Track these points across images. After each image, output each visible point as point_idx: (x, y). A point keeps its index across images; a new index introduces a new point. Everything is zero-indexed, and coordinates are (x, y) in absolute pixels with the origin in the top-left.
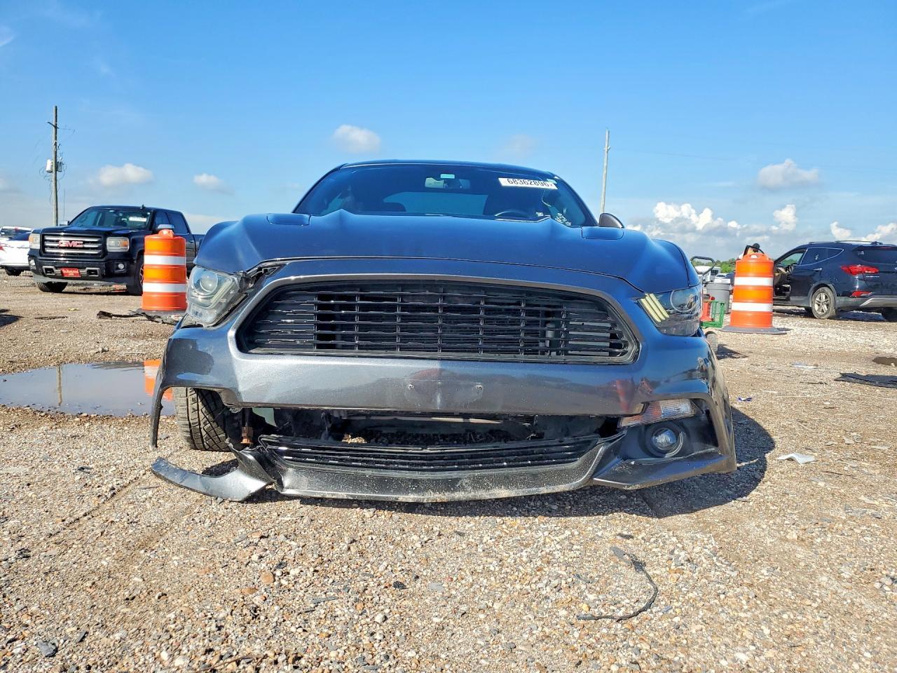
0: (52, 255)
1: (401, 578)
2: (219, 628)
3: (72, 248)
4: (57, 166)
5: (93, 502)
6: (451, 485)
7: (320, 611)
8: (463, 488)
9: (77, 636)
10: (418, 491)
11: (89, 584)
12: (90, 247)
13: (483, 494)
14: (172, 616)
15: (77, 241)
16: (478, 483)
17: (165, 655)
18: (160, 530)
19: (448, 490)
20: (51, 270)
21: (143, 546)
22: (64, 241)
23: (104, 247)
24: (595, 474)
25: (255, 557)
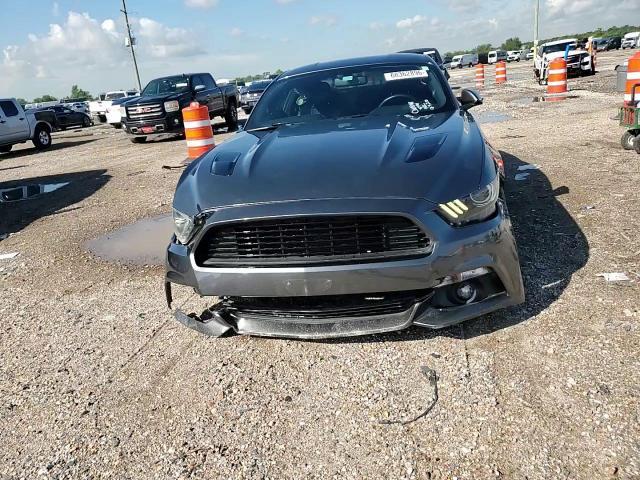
0: (134, 120)
1: (290, 393)
2: (192, 430)
3: (145, 113)
4: (132, 41)
5: (145, 340)
6: (329, 327)
7: (242, 419)
8: (335, 330)
9: (129, 434)
10: (310, 332)
11: (137, 400)
12: (156, 111)
13: (347, 334)
14: (171, 421)
15: (147, 108)
16: (345, 326)
17: (165, 447)
18: (173, 361)
19: (327, 331)
20: (135, 130)
21: (165, 373)
22: (139, 109)
23: (163, 109)
24: (415, 318)
25: (217, 381)
